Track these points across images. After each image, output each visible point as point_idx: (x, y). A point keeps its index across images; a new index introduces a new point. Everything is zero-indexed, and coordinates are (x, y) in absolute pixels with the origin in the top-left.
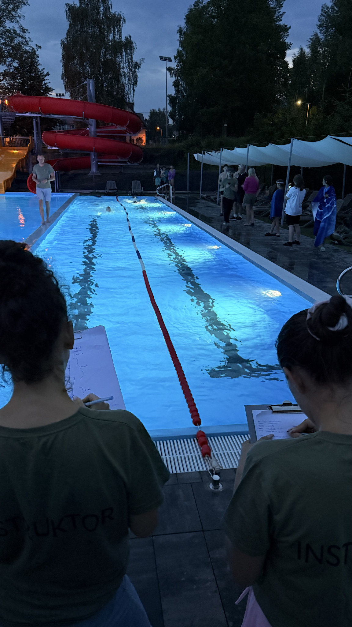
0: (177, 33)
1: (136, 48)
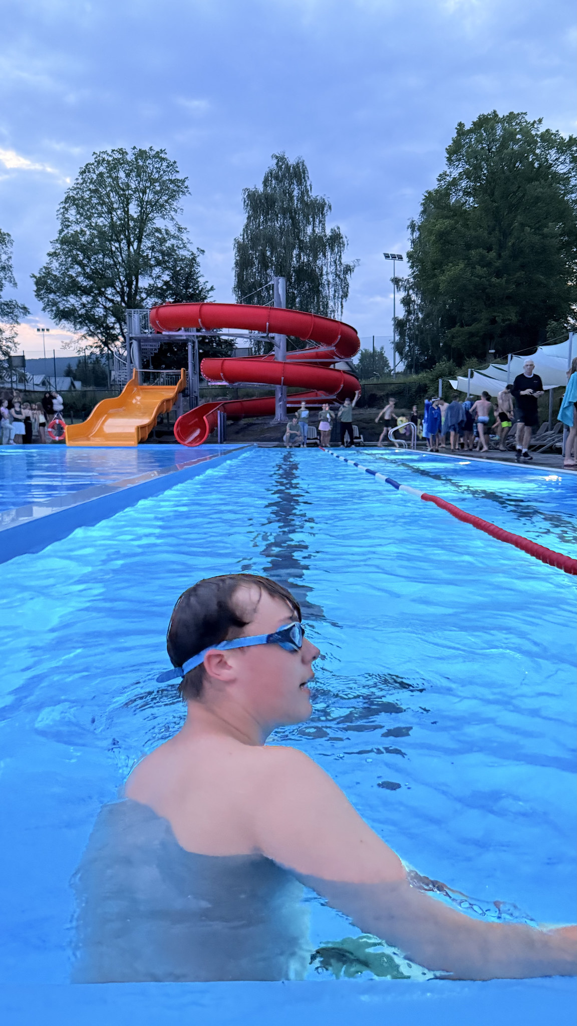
0: (408, 228)
1: (348, 245)
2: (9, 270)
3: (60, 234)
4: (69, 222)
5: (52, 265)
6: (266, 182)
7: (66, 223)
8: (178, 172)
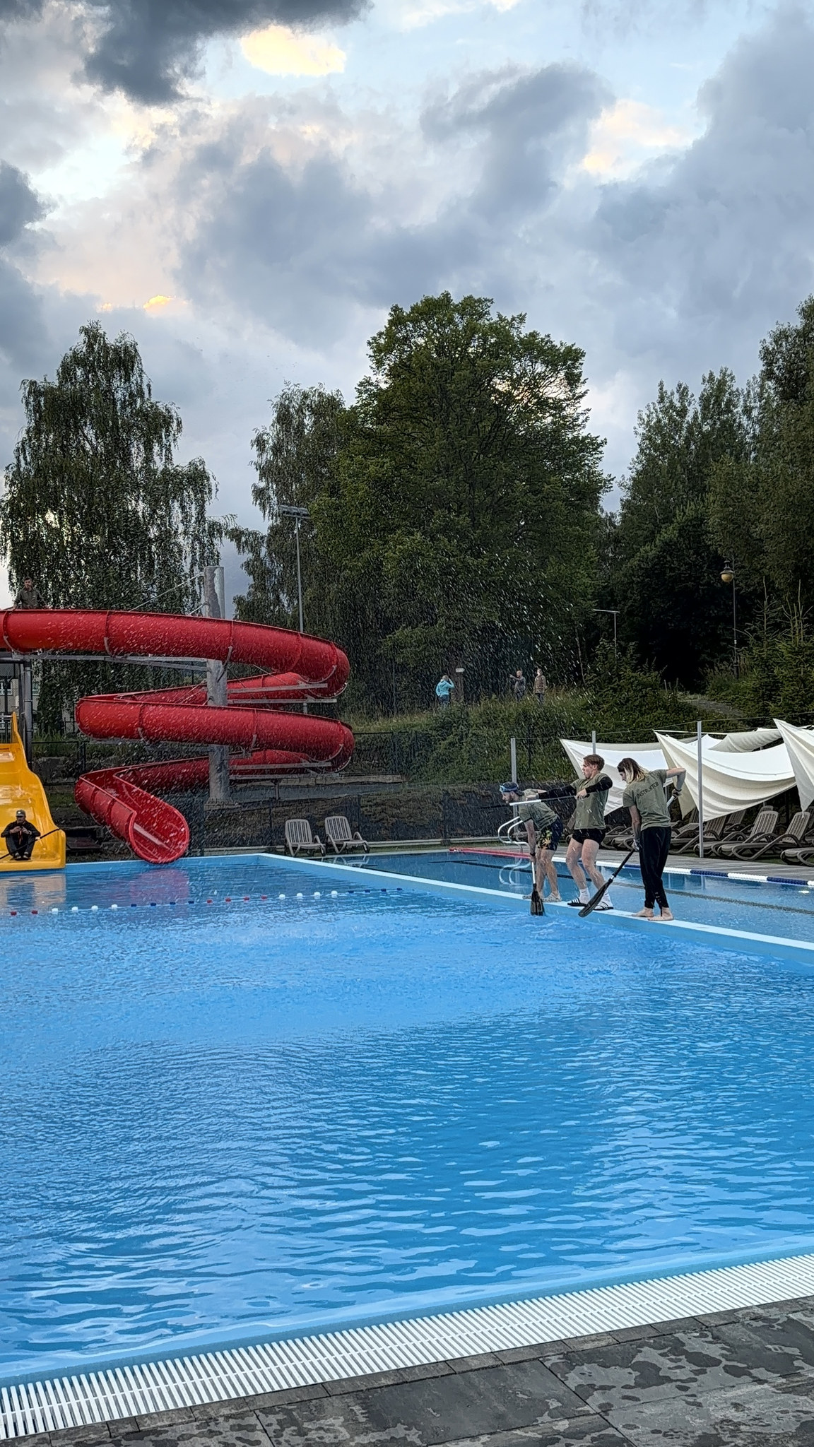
0: (253, 445)
1: (217, 490)
6: (66, 372)
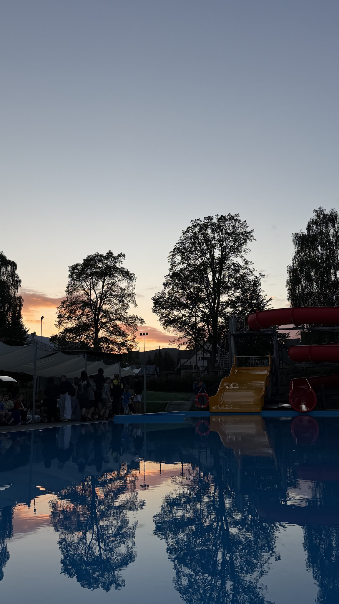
2: (133, 296)
3: (170, 271)
4: (175, 263)
5: (166, 291)
6: (309, 228)
7: (173, 265)
8: (248, 227)
